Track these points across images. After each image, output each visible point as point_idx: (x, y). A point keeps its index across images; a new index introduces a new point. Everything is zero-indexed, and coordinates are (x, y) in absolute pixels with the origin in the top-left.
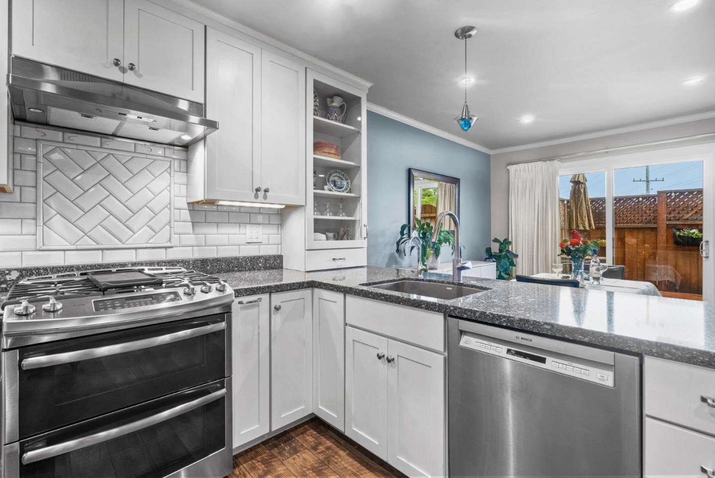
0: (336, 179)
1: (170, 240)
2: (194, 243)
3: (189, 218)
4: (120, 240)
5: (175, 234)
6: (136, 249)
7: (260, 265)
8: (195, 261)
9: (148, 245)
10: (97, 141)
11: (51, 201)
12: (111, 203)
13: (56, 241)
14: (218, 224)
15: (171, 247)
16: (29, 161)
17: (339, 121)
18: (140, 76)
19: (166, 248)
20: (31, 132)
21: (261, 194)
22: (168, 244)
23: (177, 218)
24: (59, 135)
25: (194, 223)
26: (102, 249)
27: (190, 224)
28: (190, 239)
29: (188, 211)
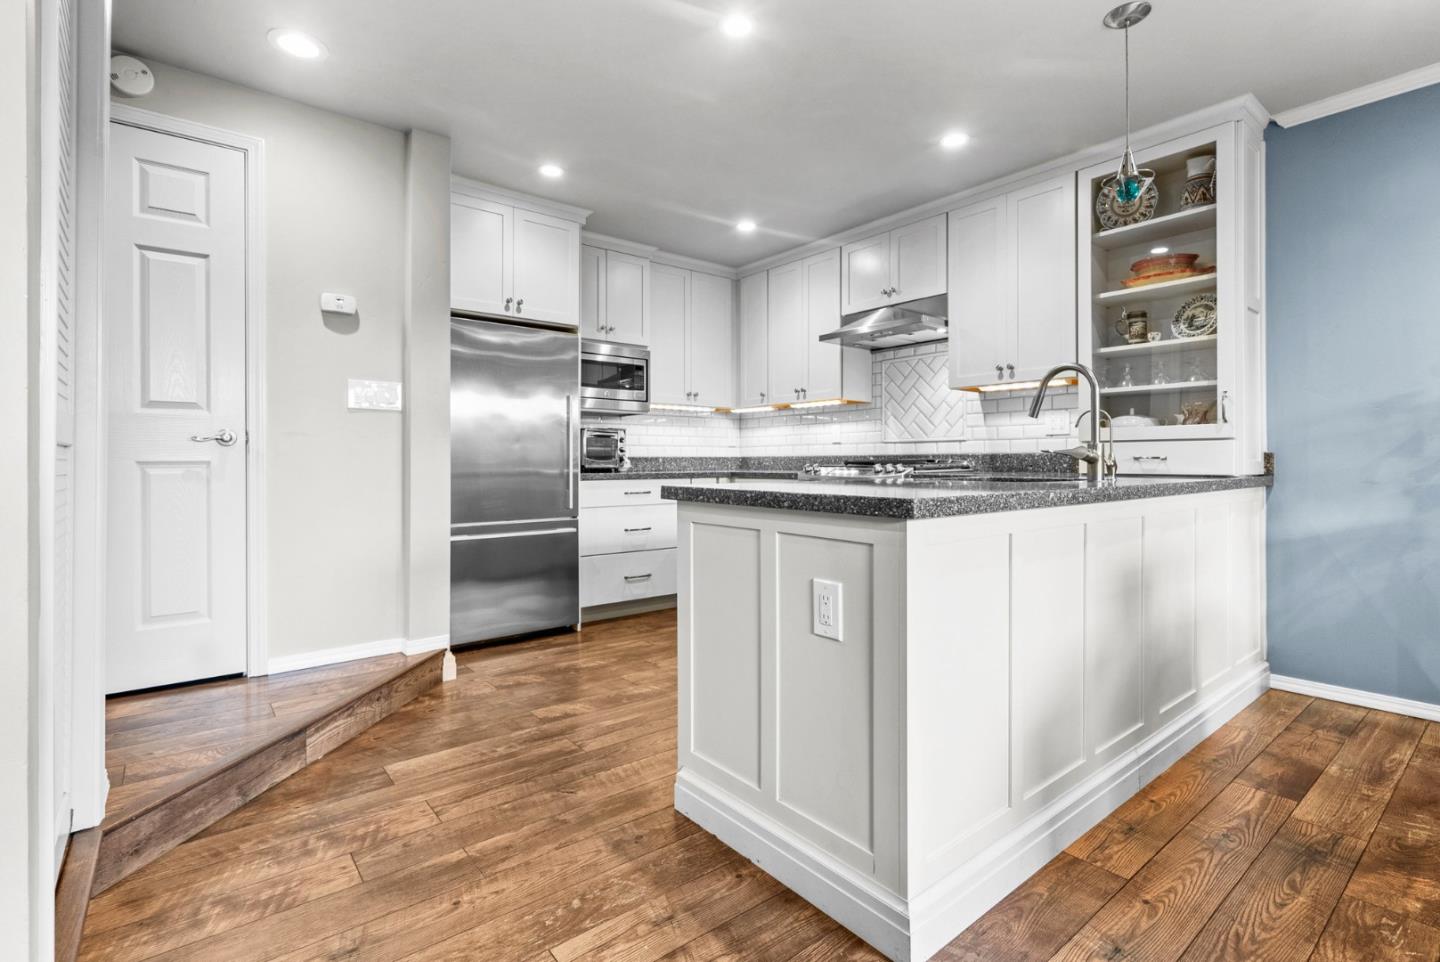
0: (1197, 312)
1: (963, 433)
2: (985, 436)
3: (980, 409)
4: (926, 435)
5: (968, 426)
6: (937, 442)
7: (1065, 465)
8: (984, 456)
9: (945, 439)
10: (911, 351)
11: (889, 404)
12: (922, 402)
13: (893, 437)
14: (1010, 413)
15: (964, 441)
16: (879, 376)
17: (1195, 205)
18: (899, 293)
19: (960, 441)
20: (879, 356)
21: (1006, 372)
22: (961, 438)
23: (969, 411)
24: (890, 354)
25: (986, 414)
26: (915, 442)
27: (982, 415)
28: (982, 432)
29: (979, 402)
